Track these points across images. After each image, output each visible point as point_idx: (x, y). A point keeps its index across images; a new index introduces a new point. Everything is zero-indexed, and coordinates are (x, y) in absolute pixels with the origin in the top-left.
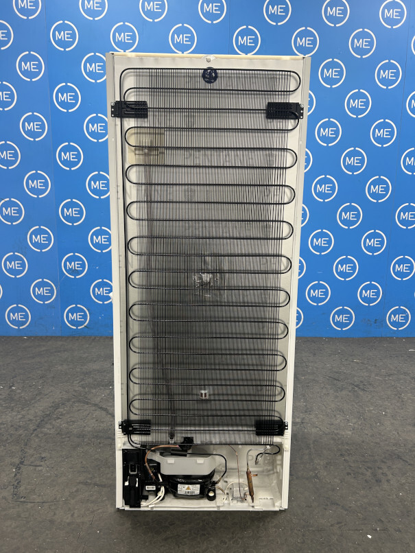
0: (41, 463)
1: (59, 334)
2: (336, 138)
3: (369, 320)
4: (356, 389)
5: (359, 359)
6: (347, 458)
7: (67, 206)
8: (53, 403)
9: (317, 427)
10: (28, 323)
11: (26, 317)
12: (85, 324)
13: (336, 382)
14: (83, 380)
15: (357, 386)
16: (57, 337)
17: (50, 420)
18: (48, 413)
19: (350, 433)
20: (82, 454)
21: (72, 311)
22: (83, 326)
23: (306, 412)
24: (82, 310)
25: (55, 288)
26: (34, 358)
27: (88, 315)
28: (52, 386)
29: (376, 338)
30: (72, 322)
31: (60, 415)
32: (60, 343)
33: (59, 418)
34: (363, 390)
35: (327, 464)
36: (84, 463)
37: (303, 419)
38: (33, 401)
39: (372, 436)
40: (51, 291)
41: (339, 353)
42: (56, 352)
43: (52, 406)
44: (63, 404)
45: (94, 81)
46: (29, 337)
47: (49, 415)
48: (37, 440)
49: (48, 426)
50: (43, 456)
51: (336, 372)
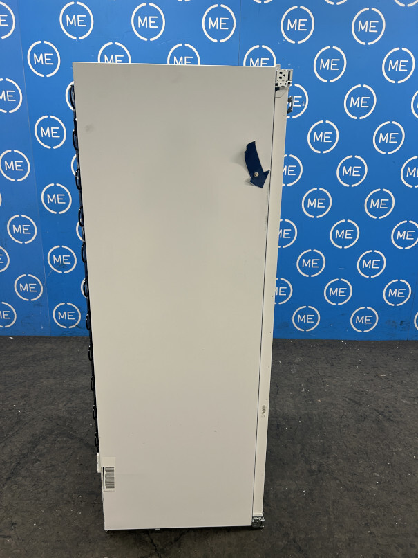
0: (12, 533)
1: (48, 334)
2: (368, 110)
3: (394, 322)
4: (381, 417)
5: (382, 373)
6: (373, 530)
7: (50, 191)
8: (33, 436)
9: (336, 479)
10: (14, 322)
11: (11, 315)
12: (77, 324)
13: (356, 406)
14: (69, 401)
15: (382, 413)
16: (46, 337)
17: (26, 462)
18: (25, 452)
19: (376, 488)
20: (60, 519)
21: (61, 309)
22: (74, 326)
23: (323, 454)
24: (73, 309)
25: (41, 284)
26: (18, 368)
27: (80, 314)
28: (34, 409)
29: (401, 341)
30: (62, 321)
31: (40, 456)
32: (49, 346)
33: (37, 460)
34: (389, 419)
35: (350, 540)
36: (61, 533)
37: (320, 465)
38: (10, 434)
39: (402, 493)
40: (38, 288)
41: (360, 363)
42: (43, 359)
43: (31, 442)
44: (44, 438)
45: (75, 38)
46: (16, 338)
47: (25, 456)
48: (9, 495)
49: (24, 473)
50: (14, 521)
51: (357, 392)
